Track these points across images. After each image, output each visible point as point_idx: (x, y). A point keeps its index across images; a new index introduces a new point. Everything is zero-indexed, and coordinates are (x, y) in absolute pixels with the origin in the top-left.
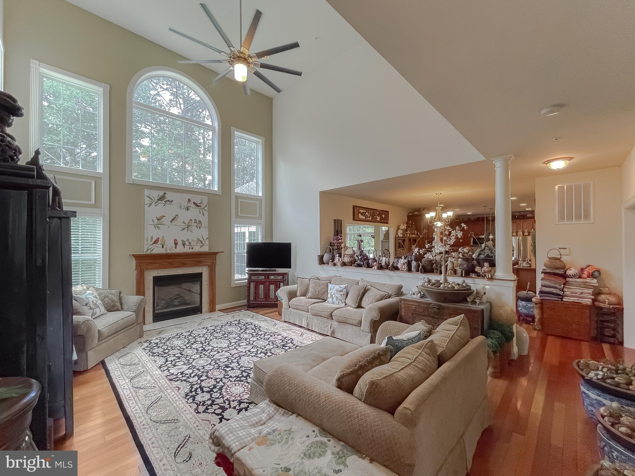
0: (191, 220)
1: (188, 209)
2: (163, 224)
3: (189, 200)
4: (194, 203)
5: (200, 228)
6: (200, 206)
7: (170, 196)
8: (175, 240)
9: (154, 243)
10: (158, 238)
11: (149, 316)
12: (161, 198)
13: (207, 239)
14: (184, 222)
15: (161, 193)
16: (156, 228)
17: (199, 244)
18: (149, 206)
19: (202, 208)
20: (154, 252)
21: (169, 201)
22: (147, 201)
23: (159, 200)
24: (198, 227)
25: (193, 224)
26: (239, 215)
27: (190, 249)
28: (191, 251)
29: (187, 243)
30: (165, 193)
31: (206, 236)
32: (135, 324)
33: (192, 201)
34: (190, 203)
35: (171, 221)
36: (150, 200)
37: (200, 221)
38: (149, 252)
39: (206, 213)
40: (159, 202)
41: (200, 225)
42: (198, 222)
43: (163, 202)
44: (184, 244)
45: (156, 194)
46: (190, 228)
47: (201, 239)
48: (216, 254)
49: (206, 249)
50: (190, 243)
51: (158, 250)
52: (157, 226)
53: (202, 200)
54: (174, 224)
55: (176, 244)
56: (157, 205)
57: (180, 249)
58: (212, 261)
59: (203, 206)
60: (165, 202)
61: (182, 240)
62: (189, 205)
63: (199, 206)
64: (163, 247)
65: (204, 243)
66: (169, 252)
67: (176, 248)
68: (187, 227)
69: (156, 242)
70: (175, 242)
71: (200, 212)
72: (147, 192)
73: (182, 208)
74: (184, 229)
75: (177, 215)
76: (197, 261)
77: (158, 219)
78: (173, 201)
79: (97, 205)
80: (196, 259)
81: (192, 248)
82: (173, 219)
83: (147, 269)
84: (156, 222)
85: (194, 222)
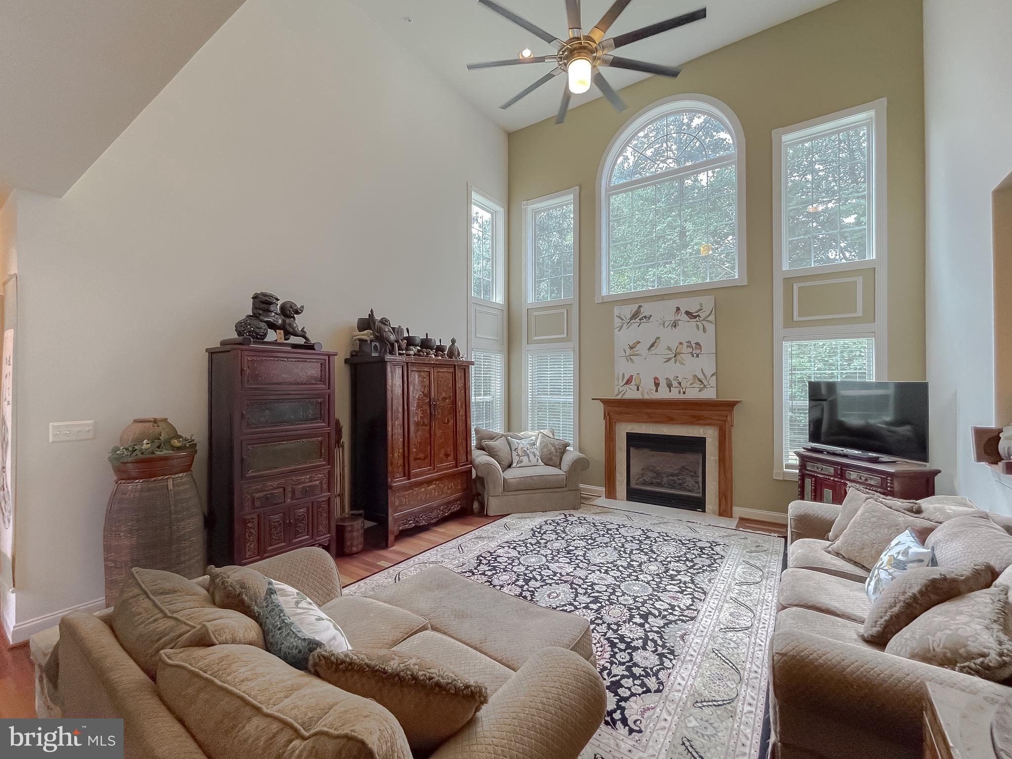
0: (681, 343)
1: (675, 326)
2: (638, 355)
3: (678, 309)
4: (687, 313)
5: (698, 356)
6: (698, 316)
7: (646, 309)
8: (656, 379)
9: (627, 383)
10: (632, 376)
11: (621, 489)
12: (635, 316)
13: (712, 375)
14: (669, 349)
15: (634, 307)
16: (628, 361)
17: (697, 385)
18: (619, 331)
19: (701, 319)
20: (627, 396)
21: (645, 317)
22: (617, 322)
23: (631, 319)
24: (695, 355)
25: (685, 349)
26: (795, 319)
27: (680, 393)
28: (682, 397)
29: (675, 384)
30: (640, 307)
31: (710, 369)
32: (565, 489)
33: (683, 310)
34: (678, 314)
35: (649, 349)
36: (621, 321)
37: (697, 344)
38: (619, 397)
39: (710, 328)
40: (632, 322)
41: (698, 351)
42: (694, 346)
43: (637, 320)
44: (670, 386)
45: (628, 311)
46: (678, 357)
47: (701, 376)
48: (730, 406)
49: (709, 394)
50: (680, 383)
51: (631, 394)
52: (629, 359)
53: (701, 305)
54: (653, 352)
55: (657, 385)
56: (631, 325)
57: (664, 394)
58: (724, 418)
59: (703, 315)
60: (640, 320)
61: (667, 379)
62: (679, 317)
63: (695, 317)
64: (638, 389)
65: (706, 383)
66: (646, 397)
67: (657, 391)
68: (675, 356)
69: (629, 382)
70: (655, 381)
71: (697, 326)
72: (616, 311)
73: (666, 326)
74: (669, 359)
75: (658, 338)
76: (694, 416)
77: (631, 348)
78: (651, 316)
79: (568, 339)
80: (692, 412)
81: (684, 393)
82: (652, 345)
83: (619, 421)
84: (628, 351)
85: (687, 346)
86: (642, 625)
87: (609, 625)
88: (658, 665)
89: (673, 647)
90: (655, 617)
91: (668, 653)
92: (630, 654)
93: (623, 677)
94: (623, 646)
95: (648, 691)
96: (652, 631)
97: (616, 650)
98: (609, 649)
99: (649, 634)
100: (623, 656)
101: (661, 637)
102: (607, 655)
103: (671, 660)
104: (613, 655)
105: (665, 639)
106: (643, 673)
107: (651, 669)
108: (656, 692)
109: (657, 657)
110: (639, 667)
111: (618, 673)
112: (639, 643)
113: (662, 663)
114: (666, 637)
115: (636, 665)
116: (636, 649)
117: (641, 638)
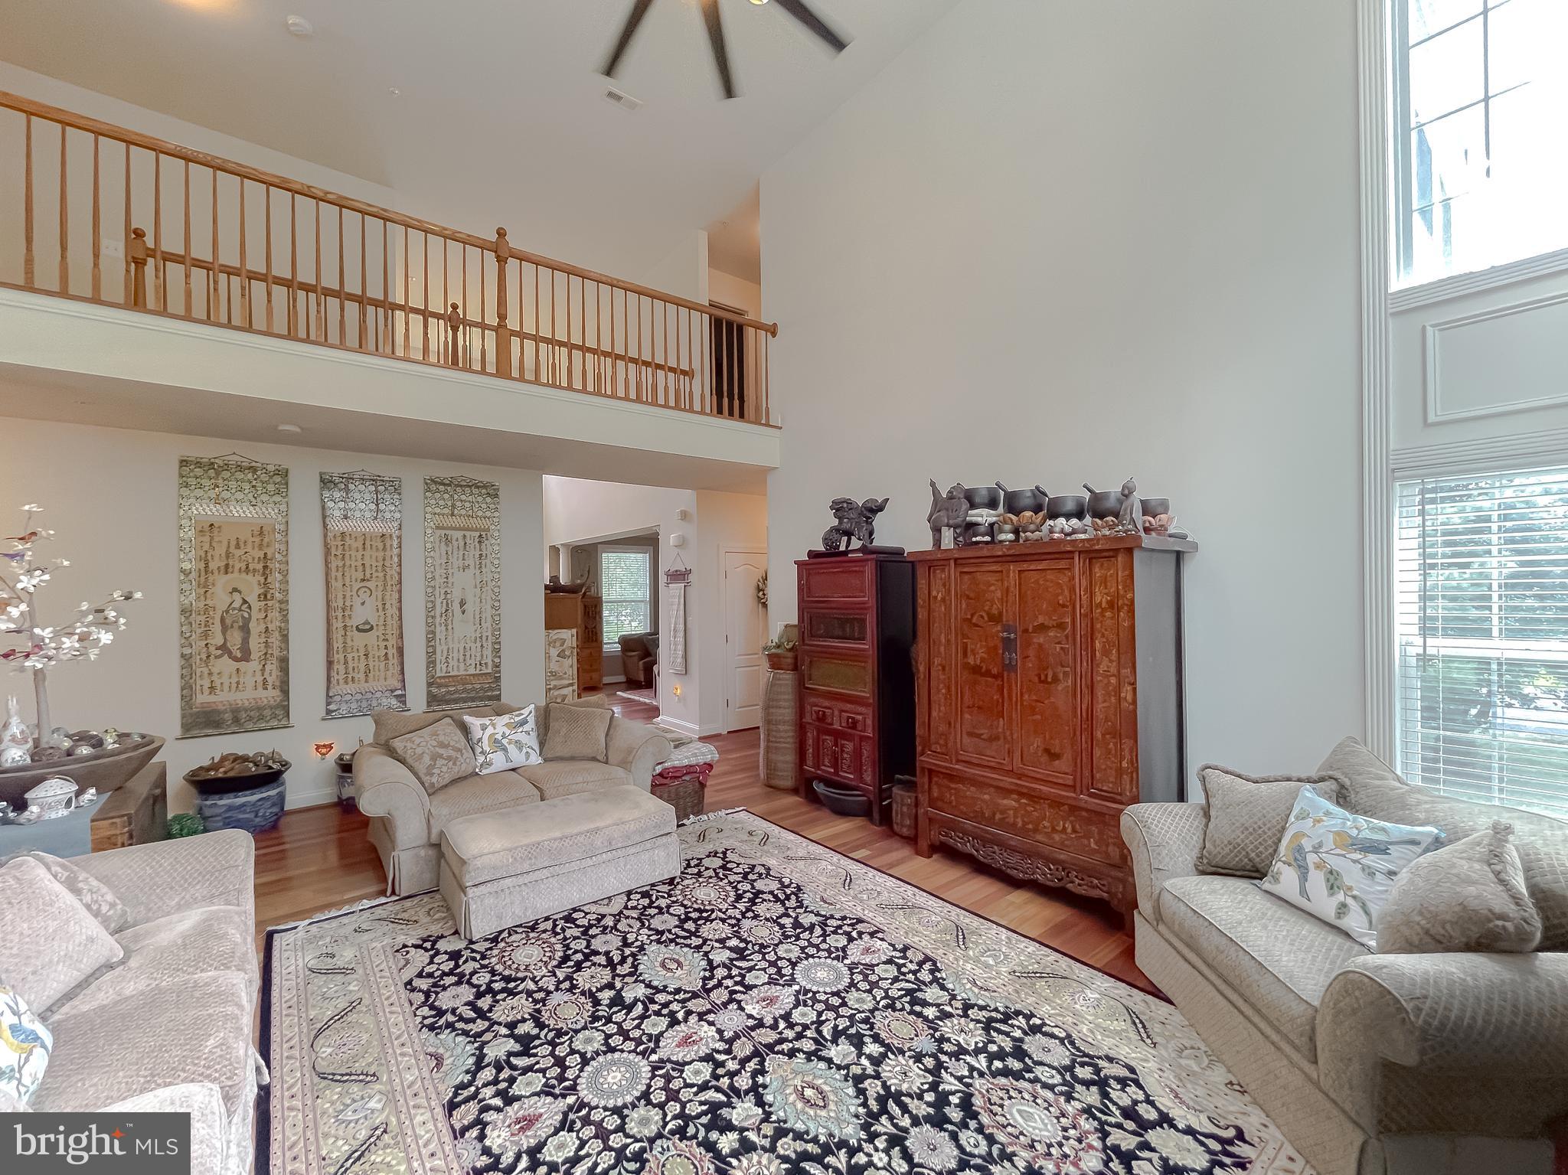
86: (512, 1026)
87: (549, 993)
88: (434, 1001)
89: (437, 1034)
90: (510, 1054)
91: (436, 1022)
92: (478, 986)
93: (457, 966)
94: (497, 986)
95: (420, 975)
96: (487, 1030)
97: (497, 978)
98: (507, 973)
99: (487, 1024)
100: (482, 979)
101: (466, 1033)
102: (499, 968)
103: (424, 1018)
104: (493, 973)
105: (457, 1035)
106: (442, 983)
107: (437, 993)
108: (412, 980)
109: (444, 1008)
110: (453, 985)
111: (467, 964)
112: (484, 1003)
113: (432, 1007)
114: (460, 1039)
115: (459, 983)
116: (479, 995)
117: (490, 1010)
